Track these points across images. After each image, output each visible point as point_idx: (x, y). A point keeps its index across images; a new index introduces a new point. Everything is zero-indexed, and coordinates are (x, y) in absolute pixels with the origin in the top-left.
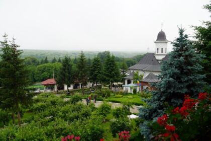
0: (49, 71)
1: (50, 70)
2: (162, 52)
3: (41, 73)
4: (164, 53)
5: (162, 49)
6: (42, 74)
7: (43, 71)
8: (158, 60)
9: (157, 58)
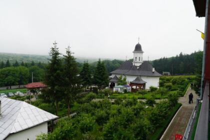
0: (13, 75)
1: (14, 73)
3: (5, 77)
4: (141, 61)
6: (6, 79)
7: (7, 75)
8: (136, 67)
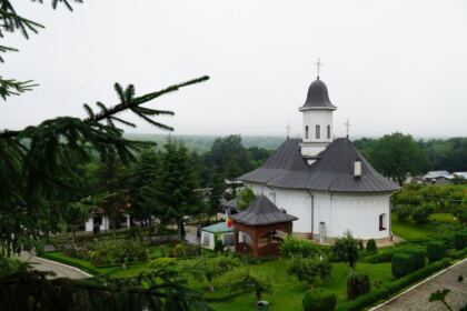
2: (318, 136)
4: (323, 138)
5: (318, 127)
8: (305, 159)
9: (306, 151)
